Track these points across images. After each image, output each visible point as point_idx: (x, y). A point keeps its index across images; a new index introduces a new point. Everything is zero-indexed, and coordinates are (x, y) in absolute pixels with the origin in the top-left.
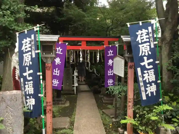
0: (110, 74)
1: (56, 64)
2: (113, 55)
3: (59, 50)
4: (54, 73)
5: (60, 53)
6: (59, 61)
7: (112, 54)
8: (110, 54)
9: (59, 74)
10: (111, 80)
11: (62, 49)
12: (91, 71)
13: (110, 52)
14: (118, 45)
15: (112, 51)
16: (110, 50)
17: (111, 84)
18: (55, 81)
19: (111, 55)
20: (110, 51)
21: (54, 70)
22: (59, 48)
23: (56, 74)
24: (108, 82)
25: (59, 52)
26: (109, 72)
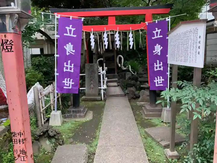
0: (158, 69)
1: (68, 54)
2: (162, 36)
3: (70, 31)
4: (65, 68)
5: (72, 35)
6: (72, 49)
7: (160, 35)
8: (157, 36)
9: (73, 69)
10: (160, 79)
11: (75, 29)
12: (125, 69)
13: (157, 33)
14: (171, 18)
15: (160, 30)
16: (157, 29)
17: (160, 84)
18: (67, 81)
19: (159, 37)
20: (157, 31)
21: (65, 63)
22: (69, 27)
23: (69, 70)
24: (155, 81)
25: (70, 34)
26: (155, 66)
